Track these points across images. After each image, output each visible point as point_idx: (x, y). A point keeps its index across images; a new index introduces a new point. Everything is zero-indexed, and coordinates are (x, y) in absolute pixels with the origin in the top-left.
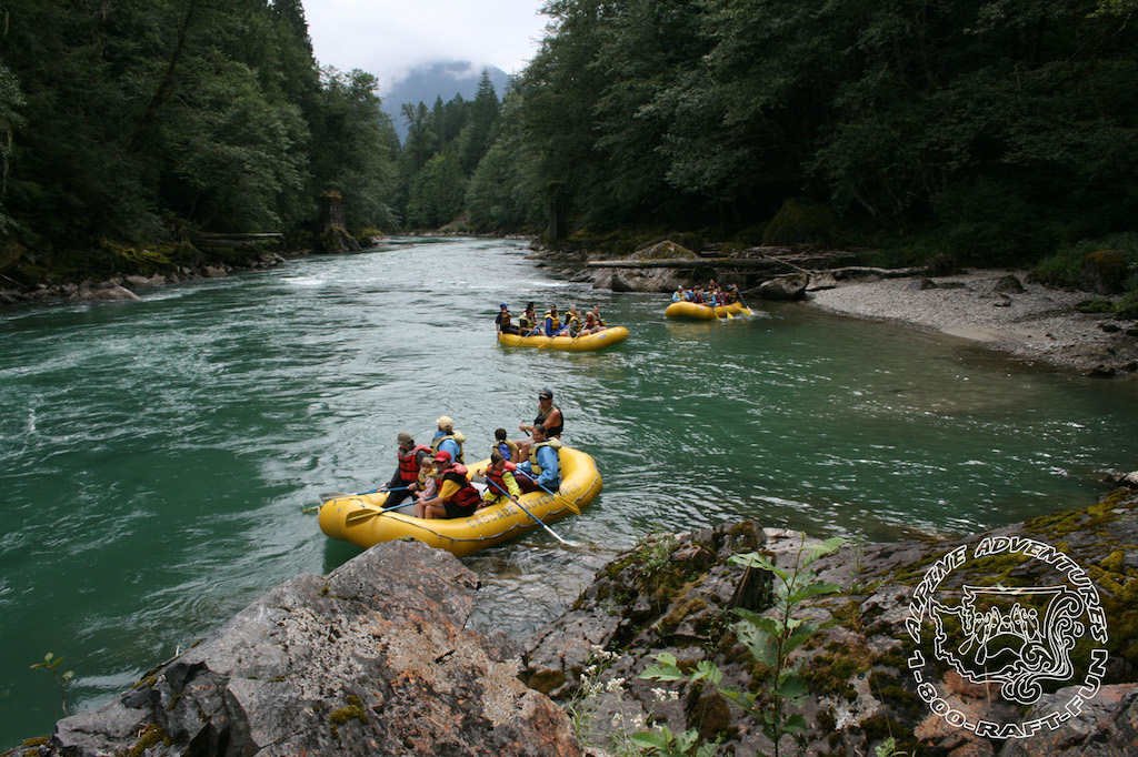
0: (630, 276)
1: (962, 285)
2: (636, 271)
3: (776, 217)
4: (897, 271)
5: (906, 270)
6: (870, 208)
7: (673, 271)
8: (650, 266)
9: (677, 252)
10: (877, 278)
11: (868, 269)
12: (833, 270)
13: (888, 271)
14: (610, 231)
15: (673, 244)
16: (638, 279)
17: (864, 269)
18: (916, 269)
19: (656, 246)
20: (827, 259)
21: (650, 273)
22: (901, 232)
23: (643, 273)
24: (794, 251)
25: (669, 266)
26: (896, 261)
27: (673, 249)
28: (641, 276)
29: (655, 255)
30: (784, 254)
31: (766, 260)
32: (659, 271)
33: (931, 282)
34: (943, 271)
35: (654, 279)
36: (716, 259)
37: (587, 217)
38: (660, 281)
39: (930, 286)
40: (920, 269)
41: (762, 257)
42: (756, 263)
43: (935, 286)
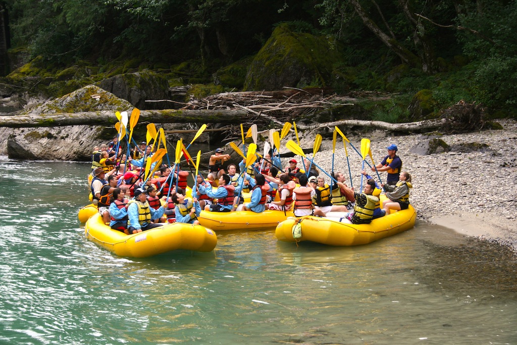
0: (35, 137)
1: (483, 147)
2: (42, 130)
3: (263, 50)
4: (406, 126)
5: (418, 124)
6: (384, 37)
7: (95, 128)
8: (65, 123)
9: (104, 101)
10: (383, 135)
11: (368, 123)
12: (322, 125)
13: (395, 126)
14: (64, 66)
15: (100, 90)
16: (44, 141)
17: (362, 123)
18: (430, 123)
19: (74, 93)
20: (319, 109)
21: (63, 133)
22: (425, 68)
23: (53, 132)
24: (278, 98)
25: (90, 122)
26: (408, 112)
27: (98, 98)
28: (50, 136)
29: (73, 107)
30: (263, 101)
31: (234, 111)
32: (76, 129)
33: (441, 143)
34: (466, 124)
35: (68, 140)
36: (158, 112)
37: (32, 47)
38: (76, 144)
39: (440, 148)
40: (435, 123)
41: (231, 106)
42: (219, 115)
43: (447, 148)
